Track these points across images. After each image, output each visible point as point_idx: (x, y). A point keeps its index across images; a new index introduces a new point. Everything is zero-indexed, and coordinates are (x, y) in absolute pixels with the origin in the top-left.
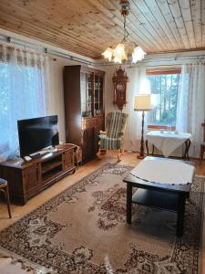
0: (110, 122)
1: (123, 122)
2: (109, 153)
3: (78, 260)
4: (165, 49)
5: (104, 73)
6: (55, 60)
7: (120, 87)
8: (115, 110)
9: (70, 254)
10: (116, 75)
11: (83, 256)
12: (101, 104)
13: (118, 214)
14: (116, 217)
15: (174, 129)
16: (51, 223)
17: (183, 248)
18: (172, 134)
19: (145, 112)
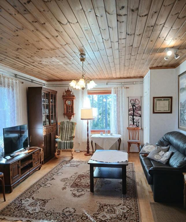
0: (62, 129)
1: (72, 129)
2: (62, 154)
3: (67, 214)
4: (100, 77)
5: (56, 92)
6: (23, 83)
7: (68, 102)
8: (66, 120)
9: (61, 212)
10: (65, 94)
11: (70, 212)
12: (55, 115)
13: (83, 189)
14: (83, 190)
15: (109, 132)
16: (38, 200)
17: (128, 199)
18: (109, 136)
19: (89, 121)
